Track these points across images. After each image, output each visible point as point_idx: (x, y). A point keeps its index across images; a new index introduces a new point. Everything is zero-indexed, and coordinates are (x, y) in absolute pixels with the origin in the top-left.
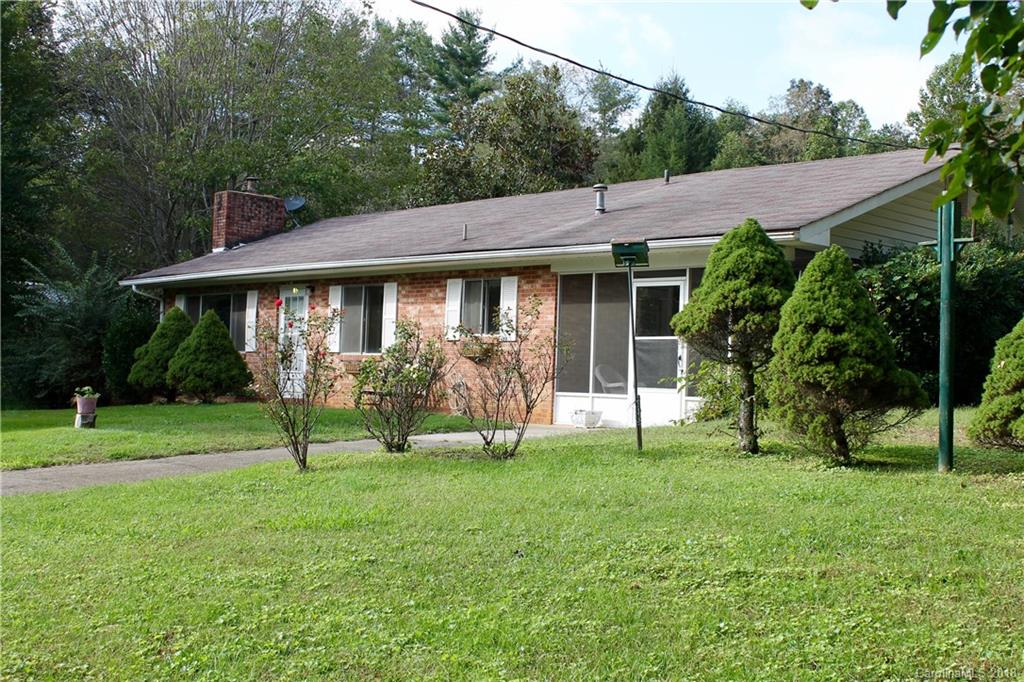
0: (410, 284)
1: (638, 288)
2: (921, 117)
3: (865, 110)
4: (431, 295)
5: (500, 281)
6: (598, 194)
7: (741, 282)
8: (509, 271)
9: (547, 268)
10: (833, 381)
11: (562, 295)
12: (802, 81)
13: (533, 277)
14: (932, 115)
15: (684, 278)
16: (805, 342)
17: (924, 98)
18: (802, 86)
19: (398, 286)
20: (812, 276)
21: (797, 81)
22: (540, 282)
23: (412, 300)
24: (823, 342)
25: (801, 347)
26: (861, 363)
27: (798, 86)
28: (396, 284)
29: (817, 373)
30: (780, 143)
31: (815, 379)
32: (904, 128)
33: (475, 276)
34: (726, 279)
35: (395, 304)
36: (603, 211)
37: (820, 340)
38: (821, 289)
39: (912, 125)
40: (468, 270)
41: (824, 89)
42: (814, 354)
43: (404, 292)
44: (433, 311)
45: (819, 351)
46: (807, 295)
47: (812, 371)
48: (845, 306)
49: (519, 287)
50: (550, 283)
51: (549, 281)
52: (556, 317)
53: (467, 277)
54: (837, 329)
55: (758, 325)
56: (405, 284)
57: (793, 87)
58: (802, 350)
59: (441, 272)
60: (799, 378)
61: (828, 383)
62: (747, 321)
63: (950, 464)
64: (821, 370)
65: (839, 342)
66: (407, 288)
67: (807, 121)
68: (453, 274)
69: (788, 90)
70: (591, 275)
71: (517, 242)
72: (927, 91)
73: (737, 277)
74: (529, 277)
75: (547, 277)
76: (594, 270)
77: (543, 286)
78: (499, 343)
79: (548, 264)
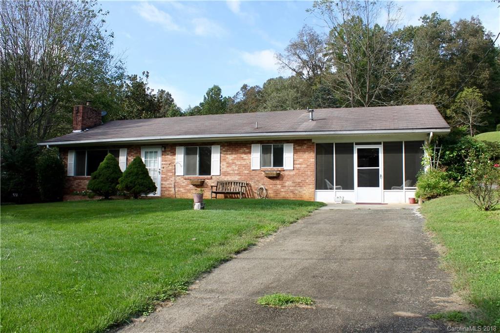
0: (227, 146)
1: (358, 149)
4: (241, 151)
5: (283, 145)
8: (288, 141)
9: (309, 140)
11: (317, 151)
13: (302, 144)
15: (381, 145)
19: (221, 146)
23: (230, 153)
28: (219, 146)
33: (267, 143)
35: (219, 154)
36: (312, 120)
40: (264, 141)
43: (224, 149)
44: (243, 158)
49: (294, 148)
50: (311, 146)
52: (315, 160)
53: (264, 143)
56: (225, 146)
59: (246, 141)
66: (226, 148)
68: (255, 142)
70: (333, 144)
74: (300, 144)
75: (309, 144)
76: (334, 141)
77: (307, 147)
78: (284, 171)
79: (311, 138)
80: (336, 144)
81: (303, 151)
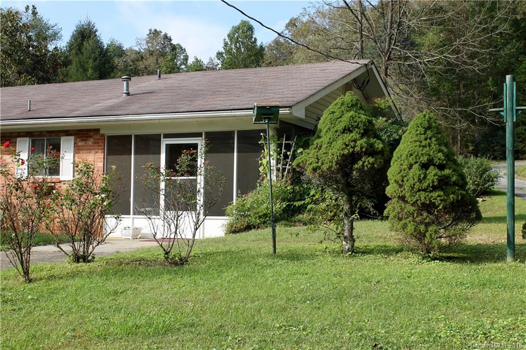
1: (167, 145)
2: (224, 55)
3: (186, 50)
5: (60, 139)
6: (125, 82)
7: (354, 135)
8: (67, 132)
9: (97, 131)
10: (443, 203)
11: (108, 149)
12: (156, 30)
13: (86, 137)
14: (231, 54)
15: (201, 138)
16: (422, 176)
17: (226, 44)
18: (156, 33)
20: (417, 130)
21: (153, 30)
22: (92, 140)
24: (434, 176)
25: (419, 179)
26: (458, 190)
27: (153, 33)
29: (432, 197)
30: (143, 66)
31: (430, 201)
32: (214, 61)
33: (39, 136)
34: (343, 133)
36: (128, 94)
37: (432, 174)
38: (426, 139)
39: (219, 59)
40: (34, 132)
41: (168, 36)
42: (429, 184)
45: (433, 182)
46: (418, 143)
47: (428, 196)
48: (443, 151)
49: (75, 143)
50: (100, 141)
51: (98, 139)
52: (104, 164)
53: (34, 136)
54: (441, 167)
55: (373, 164)
57: (150, 33)
58: (420, 181)
59: (11, 133)
60: (417, 200)
61: (440, 204)
62: (364, 162)
63: (515, 257)
64: (435, 194)
65: (444, 176)
67: (158, 54)
68: (22, 134)
69: (148, 35)
70: (131, 136)
71: (77, 113)
72: (227, 40)
73: (351, 132)
74: (83, 137)
75: (97, 137)
76: (133, 132)
77: (94, 143)
78: (60, 182)
79: (98, 128)
80: (136, 136)
81: (87, 150)
